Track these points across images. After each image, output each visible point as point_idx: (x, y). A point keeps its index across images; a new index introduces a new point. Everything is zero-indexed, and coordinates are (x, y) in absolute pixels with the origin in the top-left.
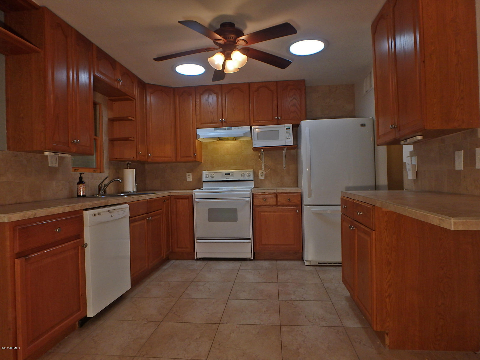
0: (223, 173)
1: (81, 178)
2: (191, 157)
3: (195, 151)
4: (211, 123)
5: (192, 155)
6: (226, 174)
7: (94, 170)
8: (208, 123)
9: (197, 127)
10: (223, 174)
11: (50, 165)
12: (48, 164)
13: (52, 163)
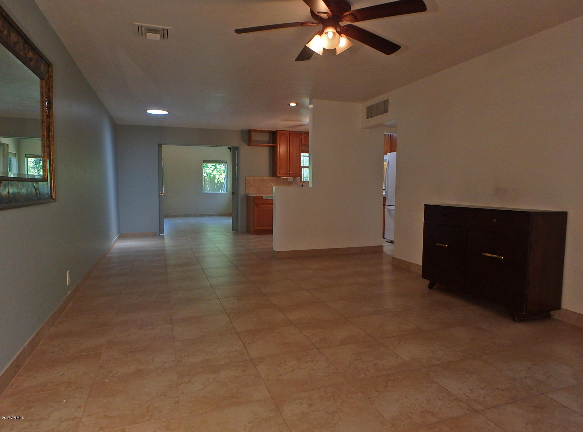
11: (289, 181)
12: (288, 181)
13: (290, 180)
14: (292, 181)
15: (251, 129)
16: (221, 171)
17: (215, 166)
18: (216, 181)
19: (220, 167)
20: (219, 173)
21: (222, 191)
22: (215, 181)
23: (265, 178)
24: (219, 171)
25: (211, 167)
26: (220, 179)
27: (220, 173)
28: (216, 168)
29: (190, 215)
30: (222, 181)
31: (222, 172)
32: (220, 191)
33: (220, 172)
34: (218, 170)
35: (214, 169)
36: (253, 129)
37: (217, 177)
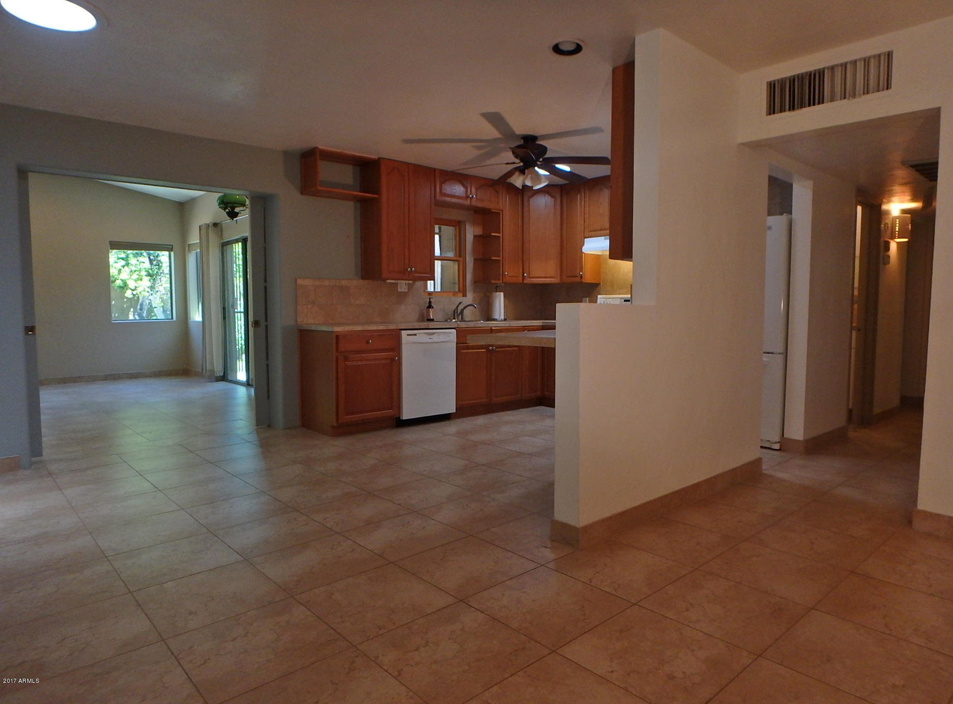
0: (621, 298)
1: (430, 302)
2: (576, 276)
3: (581, 270)
4: (601, 230)
5: (578, 275)
6: (625, 301)
7: (454, 294)
8: (597, 231)
9: (585, 236)
10: (622, 300)
11: (399, 290)
12: (397, 290)
13: (401, 288)
14: (406, 290)
15: (316, 148)
16: (140, 270)
17: (126, 259)
18: (128, 294)
19: (138, 263)
20: (135, 276)
21: (137, 317)
22: (126, 295)
23: (344, 283)
24: (135, 271)
25: (116, 262)
26: (139, 290)
27: (138, 276)
28: (127, 264)
29: (79, 377)
30: (143, 293)
31: (144, 273)
32: (131, 317)
33: (137, 273)
34: (133, 268)
35: (123, 266)
36: (320, 147)
37: (131, 284)
